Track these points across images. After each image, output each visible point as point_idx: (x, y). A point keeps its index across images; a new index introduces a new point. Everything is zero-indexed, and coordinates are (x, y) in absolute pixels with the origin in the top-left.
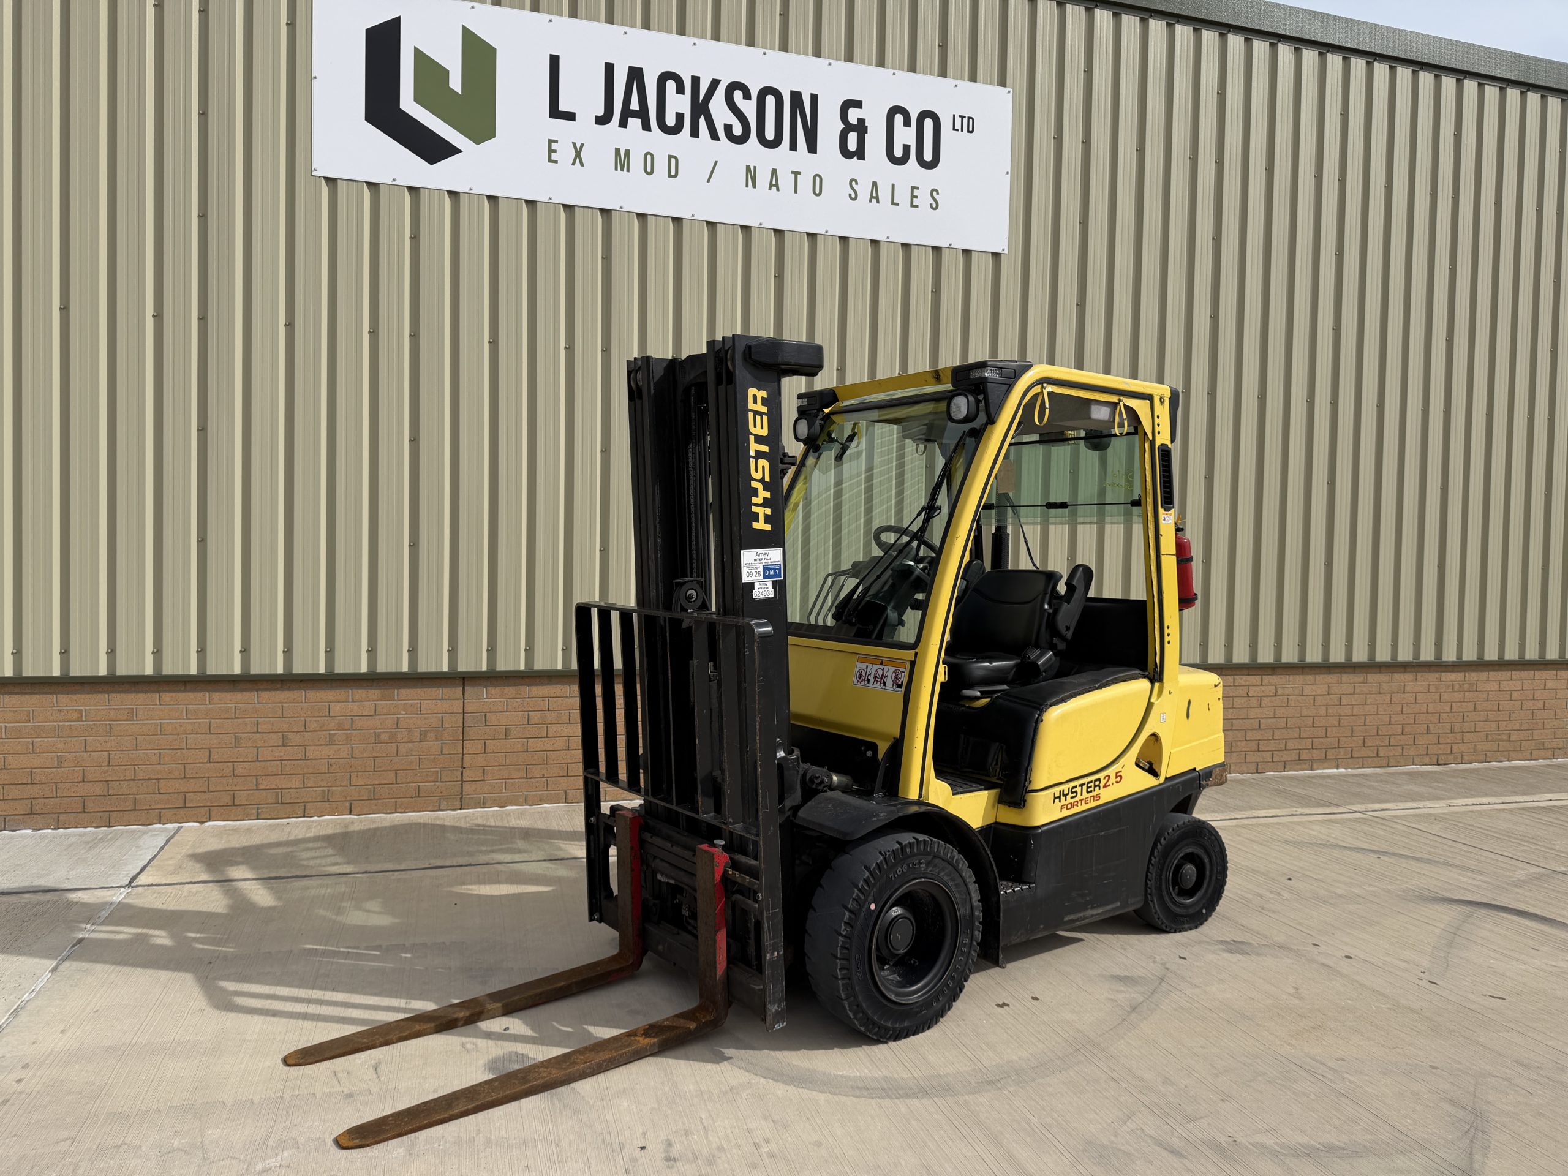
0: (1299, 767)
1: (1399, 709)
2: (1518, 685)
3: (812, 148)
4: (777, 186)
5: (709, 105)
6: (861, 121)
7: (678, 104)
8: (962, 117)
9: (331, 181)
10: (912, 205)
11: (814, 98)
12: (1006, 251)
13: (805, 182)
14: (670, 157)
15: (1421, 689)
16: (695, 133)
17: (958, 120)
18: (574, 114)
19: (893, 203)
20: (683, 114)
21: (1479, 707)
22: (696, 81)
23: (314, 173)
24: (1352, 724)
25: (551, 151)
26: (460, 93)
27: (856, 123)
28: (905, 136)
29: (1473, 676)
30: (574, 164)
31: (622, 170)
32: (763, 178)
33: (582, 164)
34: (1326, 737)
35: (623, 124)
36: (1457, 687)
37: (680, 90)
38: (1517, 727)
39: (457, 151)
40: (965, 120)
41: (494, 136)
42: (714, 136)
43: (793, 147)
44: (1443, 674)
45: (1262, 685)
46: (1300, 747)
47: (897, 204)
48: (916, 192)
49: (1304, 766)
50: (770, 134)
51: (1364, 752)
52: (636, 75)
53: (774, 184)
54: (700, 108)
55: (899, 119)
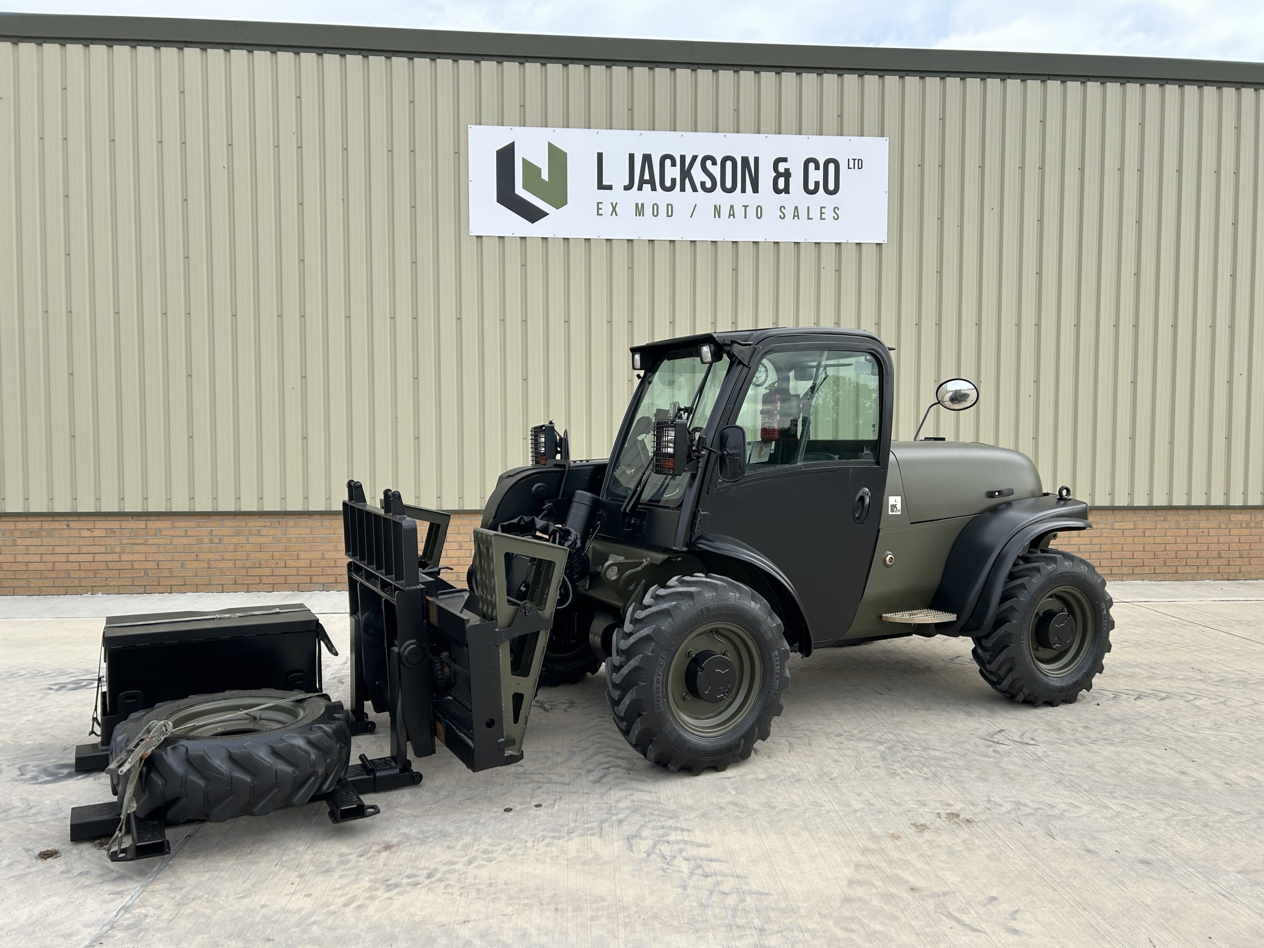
3: (755, 190)
4: (733, 215)
5: (692, 171)
6: (787, 170)
7: (673, 172)
8: (854, 160)
9: (479, 237)
10: (821, 219)
11: (756, 160)
12: (886, 242)
13: (751, 211)
14: (668, 205)
15: (1213, 526)
16: (683, 189)
17: (851, 162)
18: (611, 186)
19: (809, 218)
20: (675, 179)
22: (683, 158)
23: (471, 234)
24: (1154, 550)
25: (598, 209)
26: (547, 179)
27: (783, 171)
28: (816, 176)
30: (612, 215)
31: (640, 215)
32: (725, 211)
33: (616, 215)
34: (1133, 558)
35: (640, 188)
37: (674, 164)
39: (546, 214)
40: (856, 161)
41: (565, 203)
42: (695, 189)
43: (743, 190)
44: (1232, 515)
47: (811, 219)
48: (823, 210)
49: (1115, 578)
50: (729, 185)
51: (1165, 570)
52: (647, 158)
53: (732, 214)
54: (686, 174)
55: (812, 166)
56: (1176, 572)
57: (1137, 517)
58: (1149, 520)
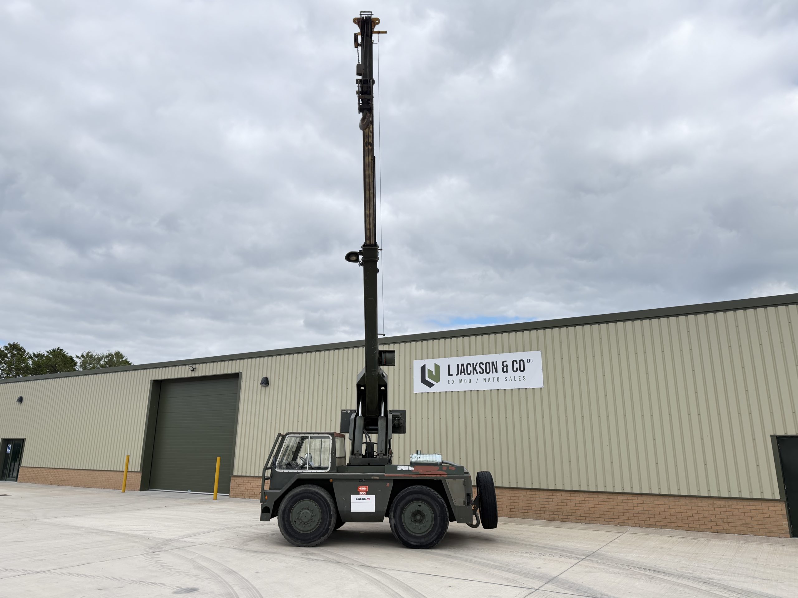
0: (656, 527)
1: (696, 512)
2: (754, 508)
3: (497, 372)
4: (490, 381)
6: (507, 365)
7: (470, 369)
10: (519, 380)
11: (496, 362)
12: (543, 387)
13: (496, 379)
14: (469, 379)
15: (705, 506)
16: (474, 374)
17: (528, 360)
18: (452, 375)
21: (734, 513)
22: (473, 364)
23: (414, 392)
24: (676, 515)
25: (449, 382)
27: (505, 365)
28: (516, 366)
29: (730, 502)
30: (453, 384)
31: (461, 383)
32: (487, 380)
34: (665, 518)
35: (461, 375)
36: (722, 506)
37: (471, 366)
38: (756, 522)
39: (434, 385)
40: (530, 360)
42: (477, 374)
43: (493, 373)
44: (714, 501)
45: (637, 500)
46: (655, 521)
47: (516, 380)
48: (520, 377)
49: (658, 527)
50: (488, 371)
51: (682, 525)
52: (463, 365)
54: (474, 369)
55: (515, 362)
56: (689, 527)
57: (665, 499)
58: (671, 501)
